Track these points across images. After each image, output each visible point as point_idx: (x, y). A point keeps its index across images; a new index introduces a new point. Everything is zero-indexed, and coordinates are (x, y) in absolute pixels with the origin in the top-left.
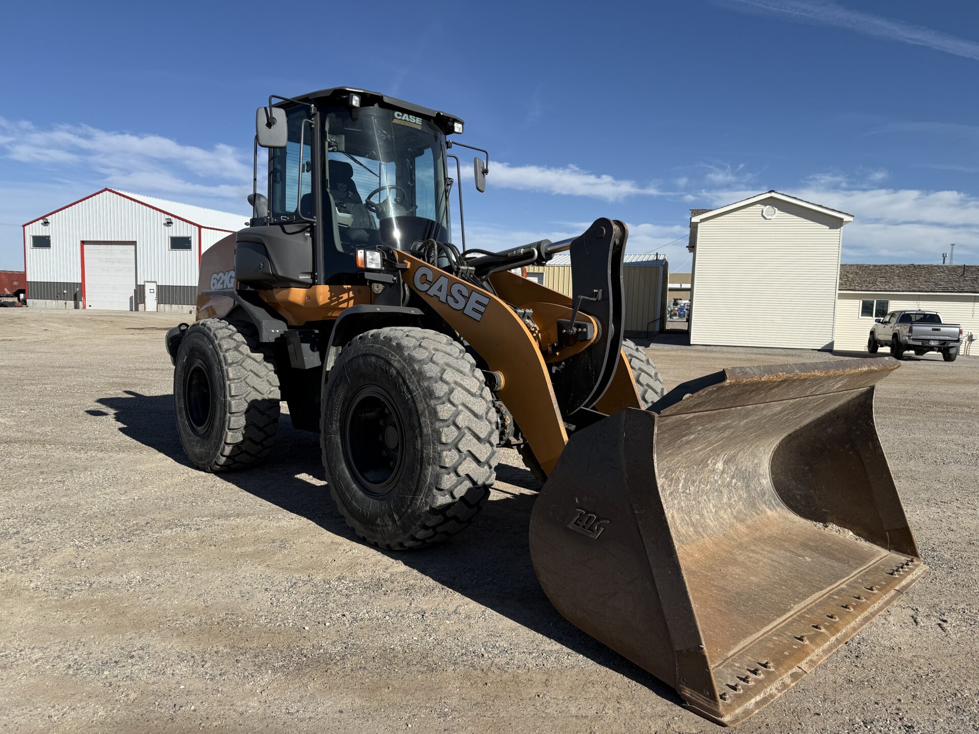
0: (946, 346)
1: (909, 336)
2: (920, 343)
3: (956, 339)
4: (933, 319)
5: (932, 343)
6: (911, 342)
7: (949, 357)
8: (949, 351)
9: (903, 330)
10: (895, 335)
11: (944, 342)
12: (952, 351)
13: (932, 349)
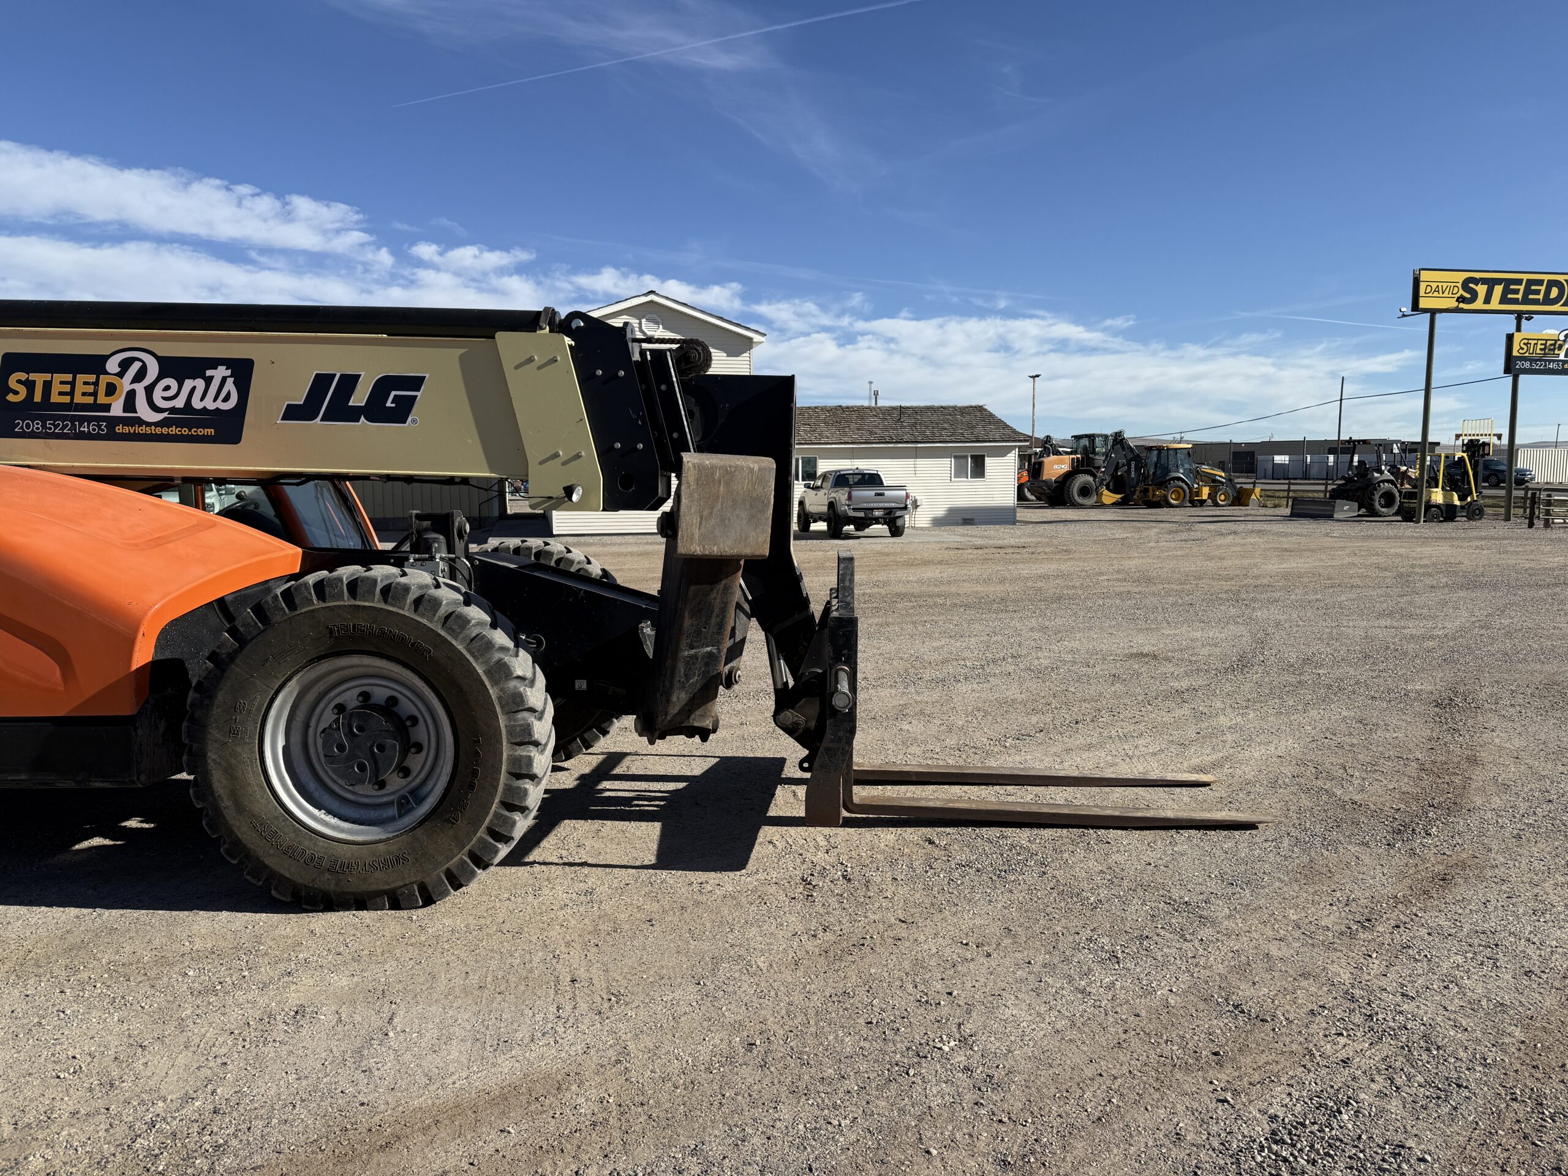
0: (892, 516)
1: (848, 505)
2: (861, 514)
3: (903, 506)
4: (872, 480)
5: (877, 513)
6: (852, 514)
7: (896, 531)
8: (895, 523)
9: (841, 496)
10: (831, 505)
11: (889, 511)
12: (899, 523)
13: (877, 521)
